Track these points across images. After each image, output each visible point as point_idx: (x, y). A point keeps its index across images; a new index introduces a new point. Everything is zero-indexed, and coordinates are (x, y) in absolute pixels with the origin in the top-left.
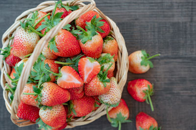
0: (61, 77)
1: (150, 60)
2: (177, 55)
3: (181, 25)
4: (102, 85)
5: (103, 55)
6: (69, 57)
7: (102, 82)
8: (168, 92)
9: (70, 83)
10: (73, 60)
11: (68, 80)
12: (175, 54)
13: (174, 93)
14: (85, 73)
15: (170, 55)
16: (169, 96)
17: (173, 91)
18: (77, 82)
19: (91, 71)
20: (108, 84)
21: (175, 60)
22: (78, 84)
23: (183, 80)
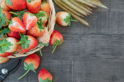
0: (12, 23)
1: (70, 21)
2: (99, 32)
3: (103, 14)
4: (39, 30)
5: (41, 11)
6: (19, 11)
7: (39, 28)
8: (93, 56)
9: (17, 29)
10: (21, 12)
11: (16, 26)
12: (98, 31)
13: (97, 56)
14: (27, 23)
15: (95, 32)
16: (94, 58)
17: (96, 55)
18: (21, 28)
19: (31, 22)
20: (43, 30)
21: (98, 36)
22: (22, 30)
23: (103, 48)
